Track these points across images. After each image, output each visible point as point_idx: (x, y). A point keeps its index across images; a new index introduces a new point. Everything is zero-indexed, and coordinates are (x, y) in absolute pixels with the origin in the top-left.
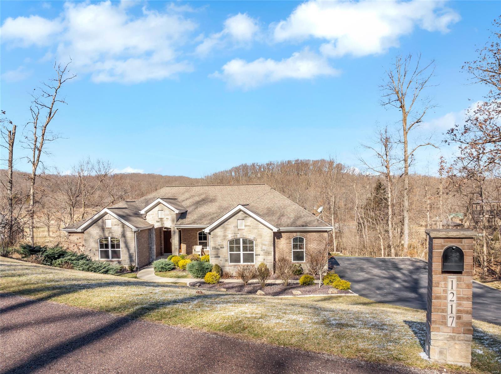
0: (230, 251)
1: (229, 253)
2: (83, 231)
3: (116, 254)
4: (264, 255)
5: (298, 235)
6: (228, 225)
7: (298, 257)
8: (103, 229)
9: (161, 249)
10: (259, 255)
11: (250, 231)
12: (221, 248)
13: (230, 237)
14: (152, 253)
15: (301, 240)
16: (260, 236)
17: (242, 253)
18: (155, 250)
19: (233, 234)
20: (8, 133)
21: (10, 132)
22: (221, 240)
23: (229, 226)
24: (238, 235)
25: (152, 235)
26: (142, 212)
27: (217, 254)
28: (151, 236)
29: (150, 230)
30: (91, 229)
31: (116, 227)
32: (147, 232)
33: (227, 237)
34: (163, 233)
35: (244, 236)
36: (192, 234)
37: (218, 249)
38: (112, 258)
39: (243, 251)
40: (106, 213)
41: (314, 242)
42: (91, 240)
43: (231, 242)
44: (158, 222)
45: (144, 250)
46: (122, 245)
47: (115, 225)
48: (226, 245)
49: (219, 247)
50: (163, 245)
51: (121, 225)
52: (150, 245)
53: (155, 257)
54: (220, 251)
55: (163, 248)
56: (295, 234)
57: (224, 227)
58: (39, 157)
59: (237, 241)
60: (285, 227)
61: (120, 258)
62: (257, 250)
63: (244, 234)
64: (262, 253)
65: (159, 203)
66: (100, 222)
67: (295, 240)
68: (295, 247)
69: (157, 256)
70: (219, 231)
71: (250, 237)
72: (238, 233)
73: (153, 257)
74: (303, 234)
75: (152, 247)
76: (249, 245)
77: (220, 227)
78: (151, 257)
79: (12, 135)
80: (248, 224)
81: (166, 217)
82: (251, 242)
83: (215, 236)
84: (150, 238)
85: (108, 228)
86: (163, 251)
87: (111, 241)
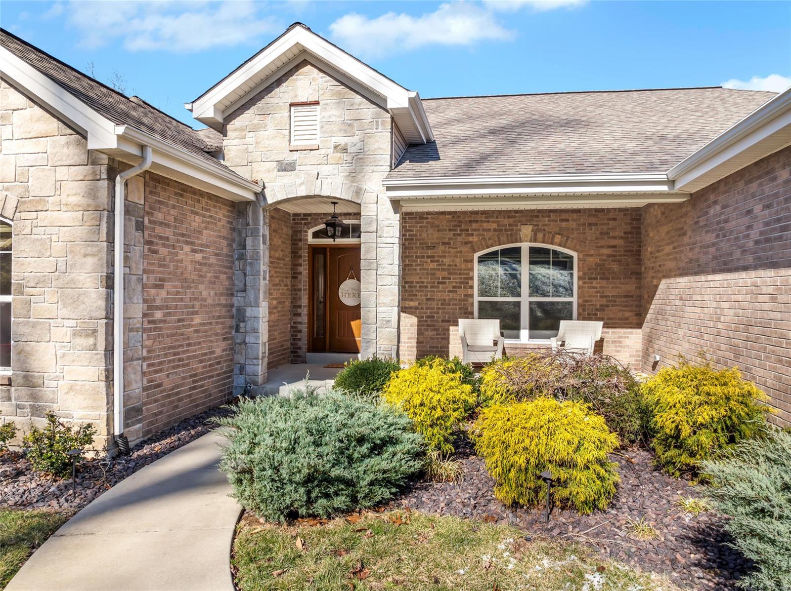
9: (295, 331)
14: (244, 342)
18: (263, 328)
25: (249, 241)
28: (244, 247)
29: (239, 210)
32: (221, 216)
34: (305, 254)
36: (447, 261)
44: (289, 167)
50: (304, 311)
52: (237, 301)
53: (260, 369)
55: (304, 328)
65: (298, 63)
69: (271, 366)
73: (249, 369)
75: (249, 312)
78: (242, 369)
81: (335, 140)
84: (242, 257)
86: (304, 343)
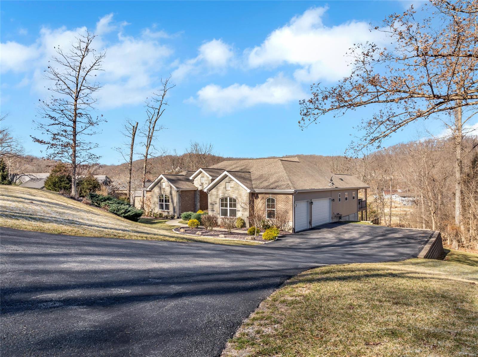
0: (221, 207)
1: (221, 208)
2: (150, 190)
3: (167, 207)
4: (242, 211)
5: (271, 196)
6: (220, 186)
7: (271, 215)
8: (160, 188)
10: (239, 211)
11: (234, 192)
12: (215, 204)
13: (221, 196)
14: (196, 208)
15: (273, 201)
16: (240, 195)
17: (228, 208)
19: (222, 193)
20: (132, 128)
21: (134, 127)
22: (215, 198)
23: (220, 188)
24: (226, 194)
25: (197, 195)
26: (191, 178)
27: (213, 209)
29: (195, 191)
30: (155, 188)
31: (167, 187)
32: (193, 192)
33: (219, 196)
35: (229, 195)
37: (213, 204)
38: (165, 209)
39: (229, 207)
40: (162, 179)
41: (282, 202)
42: (155, 196)
43: (222, 200)
44: (200, 185)
45: (189, 205)
46: (170, 201)
47: (167, 186)
48: (218, 201)
49: (214, 203)
51: (169, 187)
52: (195, 203)
54: (214, 206)
56: (268, 196)
57: (217, 188)
58: (150, 142)
59: (226, 199)
60: (259, 189)
61: (169, 210)
62: (238, 207)
63: (230, 194)
64: (241, 209)
65: (201, 172)
66: (159, 184)
67: (269, 200)
68: (268, 206)
70: (214, 191)
71: (234, 196)
72: (226, 193)
74: (274, 195)
76: (233, 203)
77: (215, 188)
79: (135, 129)
80: (232, 186)
81: (205, 182)
82: (235, 201)
83: (212, 195)
84: (196, 197)
85: (163, 188)
87: (166, 198)
